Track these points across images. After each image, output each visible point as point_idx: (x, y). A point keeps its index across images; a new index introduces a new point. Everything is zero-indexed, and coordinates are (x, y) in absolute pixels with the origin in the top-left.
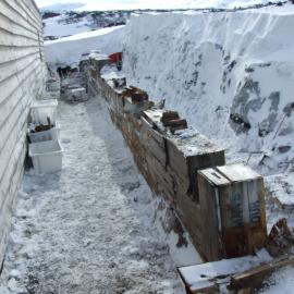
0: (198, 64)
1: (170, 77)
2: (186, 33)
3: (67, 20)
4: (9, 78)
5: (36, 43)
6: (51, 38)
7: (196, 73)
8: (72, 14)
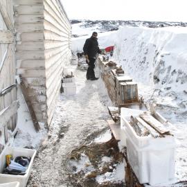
0: (146, 53)
1: (134, 60)
2: (143, 38)
3: (85, 26)
4: (57, 54)
5: (67, 39)
6: (75, 36)
7: (145, 58)
8: (89, 22)
